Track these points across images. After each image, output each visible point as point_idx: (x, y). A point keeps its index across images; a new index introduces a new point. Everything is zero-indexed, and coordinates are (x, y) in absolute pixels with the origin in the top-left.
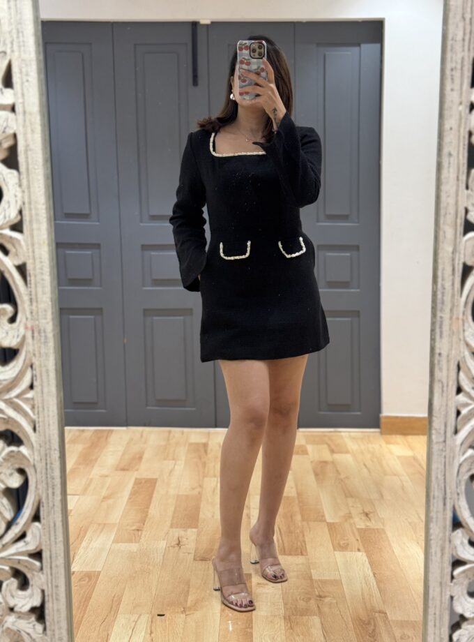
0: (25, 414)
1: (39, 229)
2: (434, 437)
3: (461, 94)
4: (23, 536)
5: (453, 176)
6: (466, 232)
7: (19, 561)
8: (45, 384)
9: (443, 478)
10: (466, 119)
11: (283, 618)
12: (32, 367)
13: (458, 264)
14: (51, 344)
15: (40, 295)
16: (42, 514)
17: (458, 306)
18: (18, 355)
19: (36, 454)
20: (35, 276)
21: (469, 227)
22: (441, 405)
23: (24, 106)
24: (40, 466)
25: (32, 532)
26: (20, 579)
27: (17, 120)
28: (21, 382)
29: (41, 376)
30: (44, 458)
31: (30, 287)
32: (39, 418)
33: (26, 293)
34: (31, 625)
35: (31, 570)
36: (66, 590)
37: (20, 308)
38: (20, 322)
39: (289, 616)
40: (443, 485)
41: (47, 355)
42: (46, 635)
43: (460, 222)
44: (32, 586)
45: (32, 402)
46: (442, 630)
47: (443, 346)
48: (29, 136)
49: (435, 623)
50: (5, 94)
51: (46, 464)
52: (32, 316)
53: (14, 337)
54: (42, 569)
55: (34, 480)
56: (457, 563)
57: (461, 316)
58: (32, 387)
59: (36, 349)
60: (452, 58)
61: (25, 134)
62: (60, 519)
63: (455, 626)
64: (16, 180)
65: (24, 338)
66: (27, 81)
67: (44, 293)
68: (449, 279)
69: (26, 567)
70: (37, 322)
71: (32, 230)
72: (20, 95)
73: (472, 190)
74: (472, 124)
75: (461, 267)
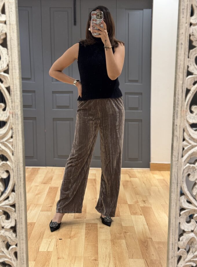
0: (9, 148)
1: (15, 72)
2: (173, 158)
3: (187, 19)
4: (8, 198)
5: (183, 52)
6: (188, 75)
7: (6, 208)
8: (17, 136)
9: (177, 175)
10: (188, 30)
11: (110, 240)
12: (12, 129)
13: (184, 88)
14: (20, 120)
15: (15, 100)
16: (15, 189)
17: (184, 105)
18: (6, 124)
19: (13, 164)
20: (14, 92)
21: (189, 73)
22: (177, 146)
23: (10, 22)
24: (15, 169)
25: (12, 196)
26: (6, 215)
27: (7, 27)
28: (8, 135)
29: (16, 132)
30: (17, 166)
31: (12, 96)
32: (15, 150)
33: (10, 98)
34: (11, 234)
35: (11, 211)
36: (25, 220)
37: (7, 105)
38: (7, 110)
39: (113, 240)
40: (177, 178)
41: (18, 124)
42: (17, 238)
43: (185, 71)
44: (11, 218)
45: (12, 143)
46: (176, 236)
47: (178, 122)
48: (12, 34)
49: (173, 233)
50: (2, 16)
51: (18, 169)
52: (12, 108)
53: (5, 117)
54: (15, 211)
55: (13, 175)
56: (182, 209)
57: (185, 110)
58: (12, 137)
59: (14, 122)
60: (183, 4)
61: (10, 33)
62: (23, 191)
63: (181, 235)
64: (6, 52)
65: (9, 117)
66: (11, 11)
67: (17, 99)
68: (181, 94)
69: (9, 210)
70: (14, 111)
71: (12, 73)
72: (8, 17)
73: (190, 58)
74: (191, 32)
75: (185, 90)
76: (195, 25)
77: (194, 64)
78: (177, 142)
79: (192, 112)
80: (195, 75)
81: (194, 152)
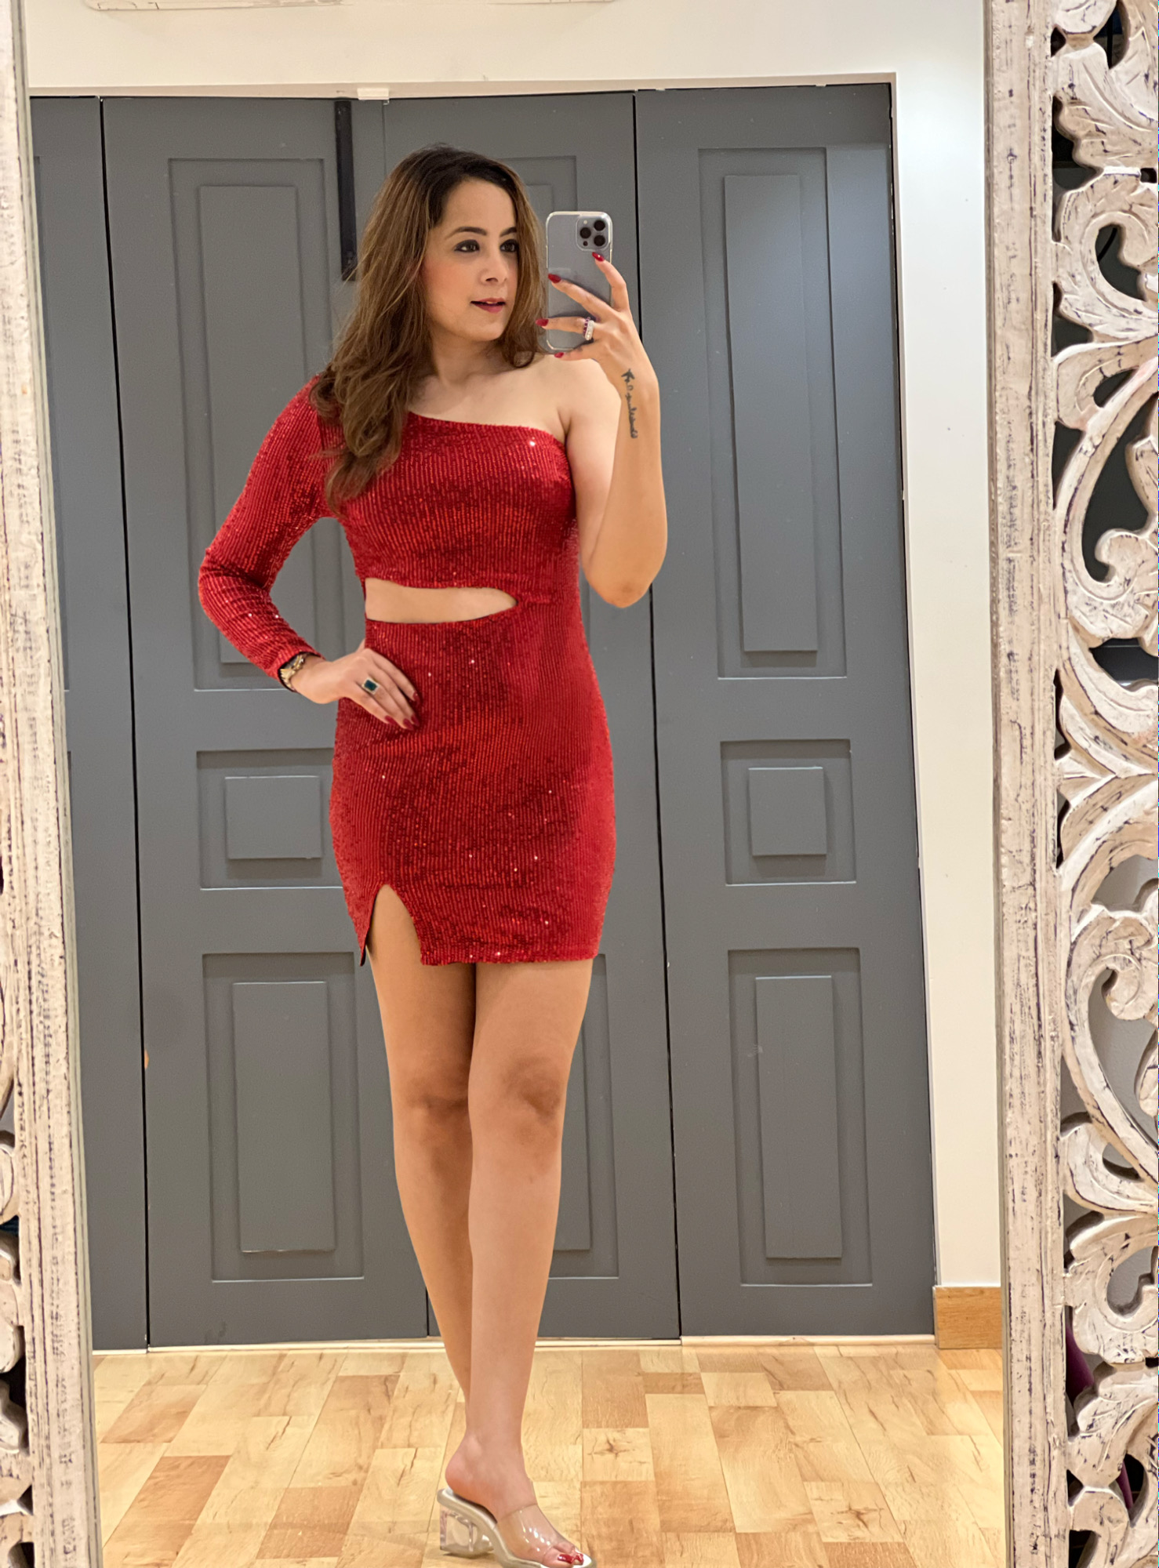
2: (1005, 873)
3: (1030, 7)
5: (1021, 205)
6: (1058, 346)
9: (1032, 982)
10: (1046, 67)
13: (1044, 424)
14: (43, 654)
17: (1048, 530)
21: (1068, 332)
22: (1021, 786)
30: (23, 959)
32: (10, 846)
40: (1033, 1002)
43: (1044, 316)
47: (1017, 633)
51: (29, 975)
57: (1057, 556)
67: (23, 521)
68: (1024, 462)
73: (1067, 238)
74: (1063, 80)
75: (1051, 430)
76: (1080, 40)
77: (1095, 269)
78: (1022, 763)
79: (1099, 571)
80: (1105, 338)
81: (1126, 822)
